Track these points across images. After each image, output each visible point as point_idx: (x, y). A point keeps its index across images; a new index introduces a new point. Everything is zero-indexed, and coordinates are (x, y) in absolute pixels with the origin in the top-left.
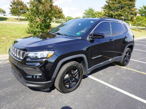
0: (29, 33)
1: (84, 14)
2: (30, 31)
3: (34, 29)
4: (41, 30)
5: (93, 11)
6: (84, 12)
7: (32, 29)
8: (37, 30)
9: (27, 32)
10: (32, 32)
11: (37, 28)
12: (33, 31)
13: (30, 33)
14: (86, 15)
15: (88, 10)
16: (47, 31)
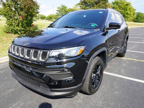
0: (7, 33)
1: (57, 12)
2: (9, 30)
3: (14, 27)
4: (23, 28)
5: (66, 8)
6: (57, 9)
7: (12, 27)
8: (18, 28)
9: (5, 32)
10: (12, 31)
11: (18, 26)
12: (14, 30)
13: (9, 33)
14: (60, 12)
15: (61, 7)
16: (30, 29)
